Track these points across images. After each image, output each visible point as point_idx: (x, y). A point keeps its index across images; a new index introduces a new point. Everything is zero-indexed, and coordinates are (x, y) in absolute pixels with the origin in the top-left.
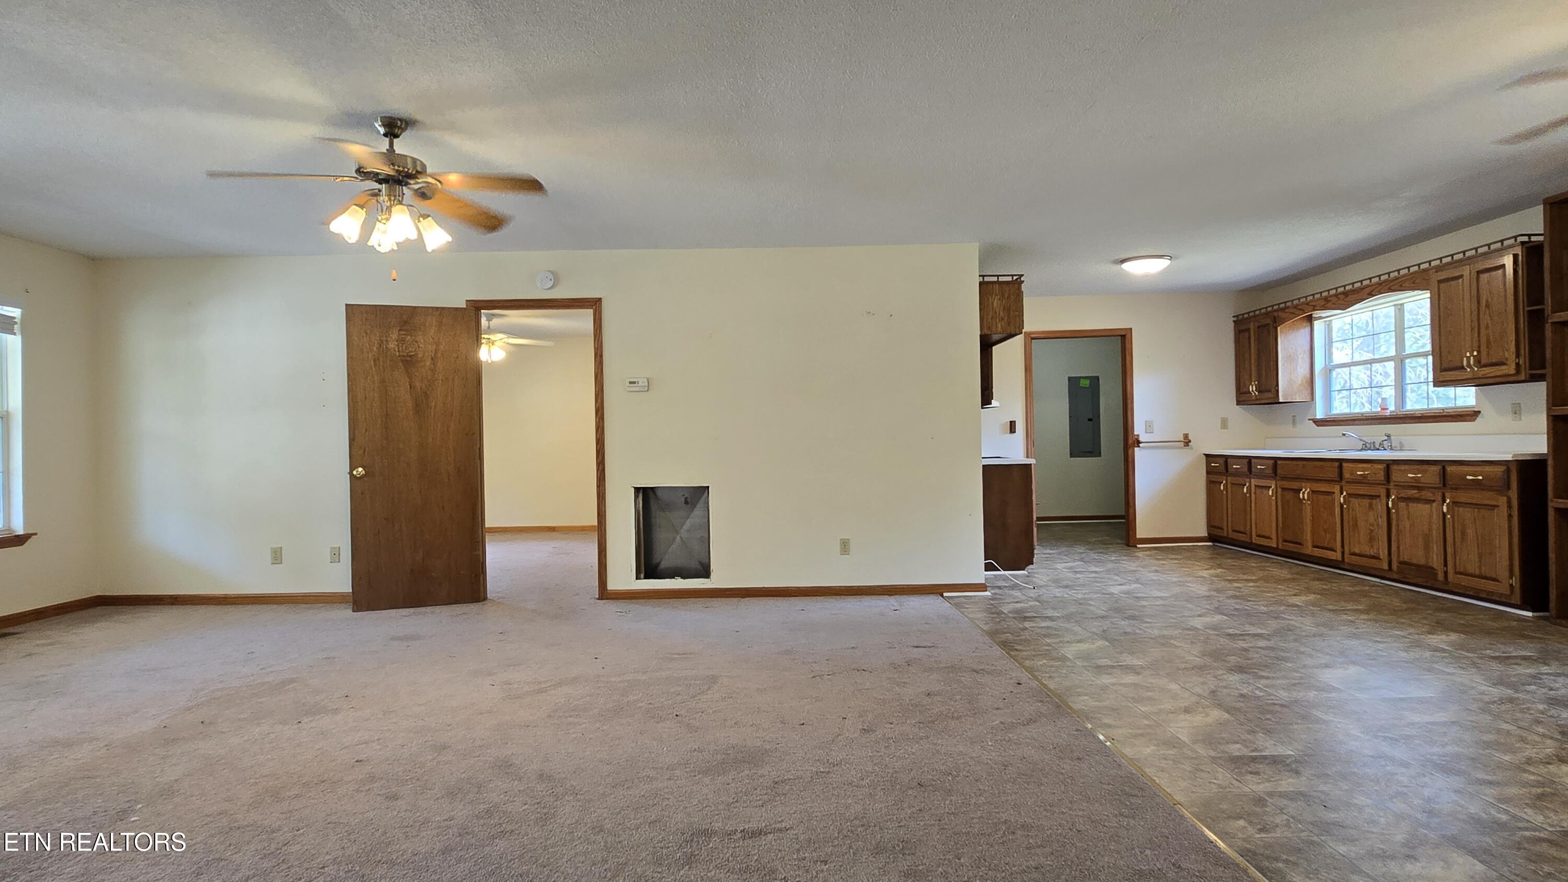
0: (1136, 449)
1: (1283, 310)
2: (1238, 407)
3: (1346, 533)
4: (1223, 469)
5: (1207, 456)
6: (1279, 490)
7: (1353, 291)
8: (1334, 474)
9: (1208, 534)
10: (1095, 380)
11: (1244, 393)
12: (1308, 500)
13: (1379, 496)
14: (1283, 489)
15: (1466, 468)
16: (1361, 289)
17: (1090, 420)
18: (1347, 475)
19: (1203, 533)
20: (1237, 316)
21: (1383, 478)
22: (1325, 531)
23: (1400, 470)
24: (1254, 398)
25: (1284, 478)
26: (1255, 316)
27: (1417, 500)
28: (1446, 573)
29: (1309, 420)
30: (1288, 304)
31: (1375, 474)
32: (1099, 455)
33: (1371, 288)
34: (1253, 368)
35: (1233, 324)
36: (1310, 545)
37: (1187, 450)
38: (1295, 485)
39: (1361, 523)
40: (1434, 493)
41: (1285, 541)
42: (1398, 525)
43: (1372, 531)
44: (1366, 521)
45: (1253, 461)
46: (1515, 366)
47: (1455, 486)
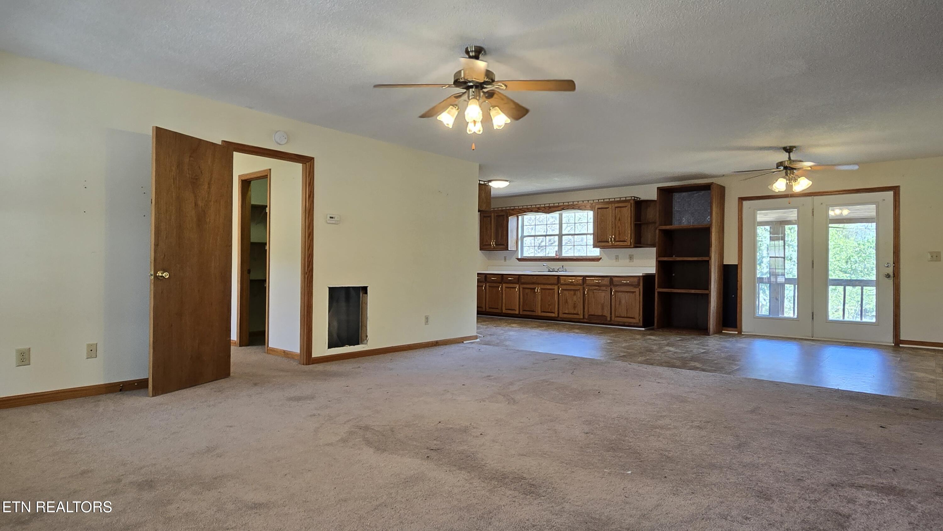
1: (513, 210)
2: (480, 251)
3: (560, 305)
4: (483, 280)
6: (521, 289)
7: (554, 207)
8: (555, 281)
11: (485, 245)
12: (540, 293)
13: (579, 290)
14: (523, 288)
15: (622, 279)
16: (558, 206)
18: (562, 282)
21: (581, 283)
22: (549, 305)
23: (590, 280)
24: (491, 247)
25: (524, 284)
26: (493, 211)
27: (598, 291)
28: (611, 317)
29: (516, 259)
30: (515, 208)
31: (577, 281)
33: (564, 207)
34: (493, 234)
36: (540, 312)
38: (532, 286)
39: (570, 301)
40: (607, 288)
41: (524, 311)
42: (588, 301)
43: (575, 304)
44: (572, 300)
45: (504, 276)
46: (629, 242)
47: (617, 285)
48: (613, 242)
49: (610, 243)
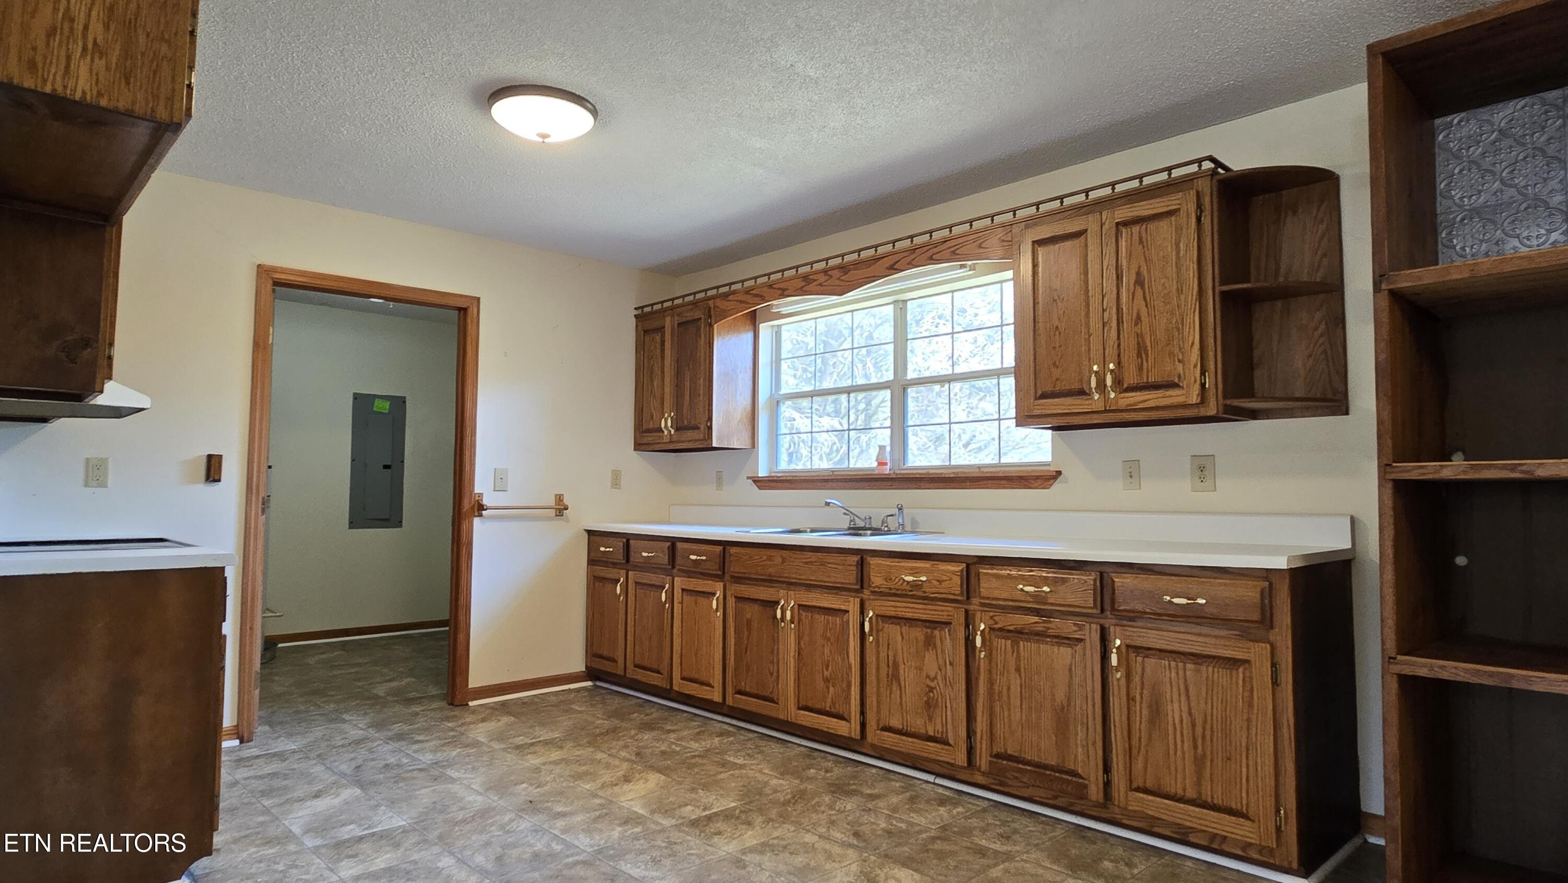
0: (477, 521)
1: (726, 296)
2: (635, 454)
3: (871, 689)
4: (620, 557)
5: (590, 533)
6: (731, 602)
7: (857, 264)
8: (849, 577)
9: (587, 667)
10: (399, 403)
11: (649, 431)
12: (792, 622)
13: (948, 624)
14: (739, 599)
15: (1162, 582)
16: (876, 260)
17: (386, 467)
18: (877, 580)
19: (578, 665)
20: (642, 308)
21: (957, 590)
22: (826, 680)
23: (998, 577)
24: (666, 440)
25: (738, 579)
26: (672, 308)
27: (1040, 636)
28: (1107, 784)
29: (748, 478)
30: (734, 287)
31: (940, 582)
32: (399, 524)
33: (896, 257)
34: (667, 390)
35: (634, 319)
37: (558, 523)
38: (764, 593)
39: (907, 674)
40: (1081, 628)
41: (740, 692)
42: (991, 683)
43: (931, 689)
44: (920, 669)
45: (679, 545)
46: (1196, 389)
47: (1133, 617)
48: (1112, 395)
49: (1096, 397)
